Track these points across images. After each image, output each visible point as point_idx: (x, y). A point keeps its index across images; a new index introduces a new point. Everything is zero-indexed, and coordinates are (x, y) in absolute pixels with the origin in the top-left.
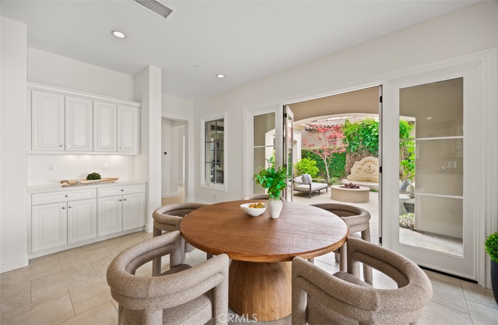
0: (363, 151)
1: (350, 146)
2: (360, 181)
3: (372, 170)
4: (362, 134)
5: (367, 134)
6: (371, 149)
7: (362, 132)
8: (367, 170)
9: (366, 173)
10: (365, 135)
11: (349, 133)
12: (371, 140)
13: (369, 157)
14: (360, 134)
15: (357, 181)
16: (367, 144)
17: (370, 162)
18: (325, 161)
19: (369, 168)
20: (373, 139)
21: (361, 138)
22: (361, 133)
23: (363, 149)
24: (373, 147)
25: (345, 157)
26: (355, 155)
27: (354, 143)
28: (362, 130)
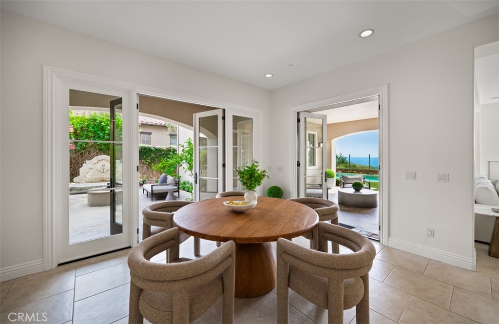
0: (91, 149)
2: (91, 182)
3: (106, 169)
4: (93, 130)
5: (98, 130)
6: (102, 147)
7: (93, 128)
8: (101, 169)
9: (100, 173)
10: (95, 132)
12: (103, 137)
13: (103, 156)
14: (90, 130)
15: (88, 182)
16: (99, 141)
17: (104, 161)
19: (102, 168)
20: (106, 137)
21: (90, 134)
26: (82, 154)
28: (92, 125)
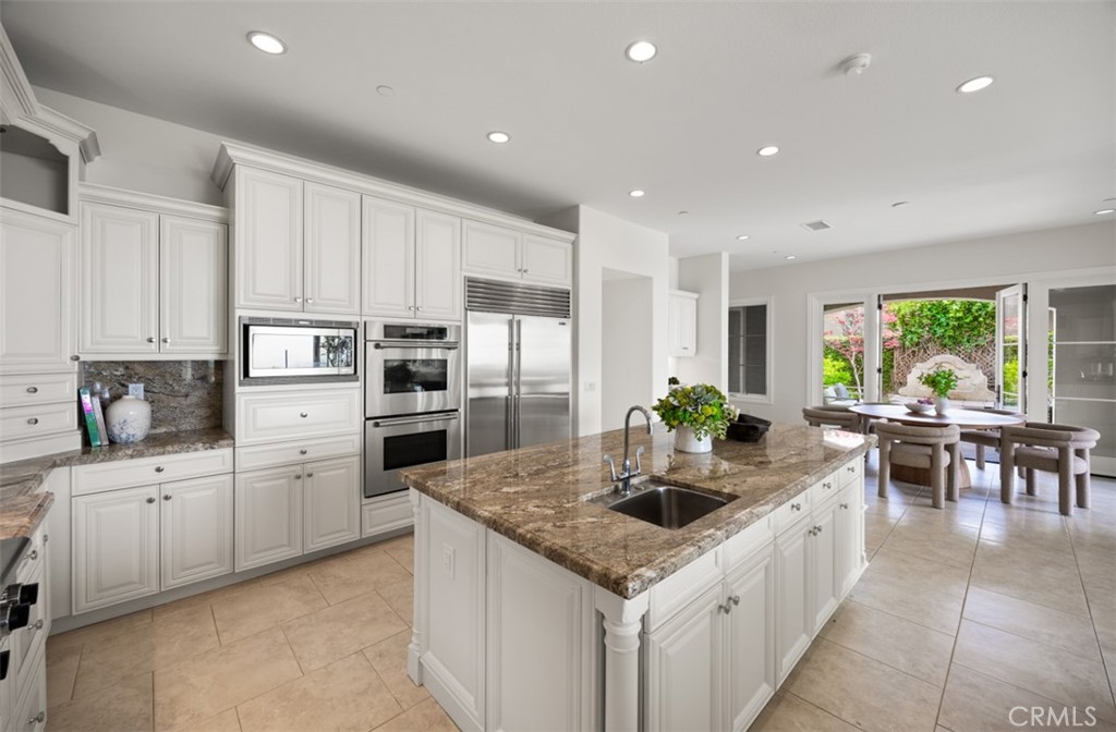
0: (930, 345)
1: (904, 336)
4: (929, 313)
5: (938, 313)
6: (946, 340)
7: (930, 310)
10: (933, 316)
11: (902, 312)
12: (948, 324)
13: (943, 355)
16: (940, 331)
18: (852, 362)
20: (951, 323)
21: (925, 321)
22: (926, 312)
23: (929, 340)
24: (950, 337)
25: (893, 354)
26: (914, 352)
27: (913, 329)
28: (929, 306)
